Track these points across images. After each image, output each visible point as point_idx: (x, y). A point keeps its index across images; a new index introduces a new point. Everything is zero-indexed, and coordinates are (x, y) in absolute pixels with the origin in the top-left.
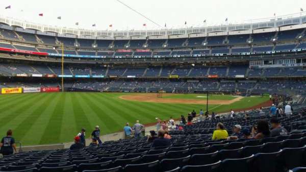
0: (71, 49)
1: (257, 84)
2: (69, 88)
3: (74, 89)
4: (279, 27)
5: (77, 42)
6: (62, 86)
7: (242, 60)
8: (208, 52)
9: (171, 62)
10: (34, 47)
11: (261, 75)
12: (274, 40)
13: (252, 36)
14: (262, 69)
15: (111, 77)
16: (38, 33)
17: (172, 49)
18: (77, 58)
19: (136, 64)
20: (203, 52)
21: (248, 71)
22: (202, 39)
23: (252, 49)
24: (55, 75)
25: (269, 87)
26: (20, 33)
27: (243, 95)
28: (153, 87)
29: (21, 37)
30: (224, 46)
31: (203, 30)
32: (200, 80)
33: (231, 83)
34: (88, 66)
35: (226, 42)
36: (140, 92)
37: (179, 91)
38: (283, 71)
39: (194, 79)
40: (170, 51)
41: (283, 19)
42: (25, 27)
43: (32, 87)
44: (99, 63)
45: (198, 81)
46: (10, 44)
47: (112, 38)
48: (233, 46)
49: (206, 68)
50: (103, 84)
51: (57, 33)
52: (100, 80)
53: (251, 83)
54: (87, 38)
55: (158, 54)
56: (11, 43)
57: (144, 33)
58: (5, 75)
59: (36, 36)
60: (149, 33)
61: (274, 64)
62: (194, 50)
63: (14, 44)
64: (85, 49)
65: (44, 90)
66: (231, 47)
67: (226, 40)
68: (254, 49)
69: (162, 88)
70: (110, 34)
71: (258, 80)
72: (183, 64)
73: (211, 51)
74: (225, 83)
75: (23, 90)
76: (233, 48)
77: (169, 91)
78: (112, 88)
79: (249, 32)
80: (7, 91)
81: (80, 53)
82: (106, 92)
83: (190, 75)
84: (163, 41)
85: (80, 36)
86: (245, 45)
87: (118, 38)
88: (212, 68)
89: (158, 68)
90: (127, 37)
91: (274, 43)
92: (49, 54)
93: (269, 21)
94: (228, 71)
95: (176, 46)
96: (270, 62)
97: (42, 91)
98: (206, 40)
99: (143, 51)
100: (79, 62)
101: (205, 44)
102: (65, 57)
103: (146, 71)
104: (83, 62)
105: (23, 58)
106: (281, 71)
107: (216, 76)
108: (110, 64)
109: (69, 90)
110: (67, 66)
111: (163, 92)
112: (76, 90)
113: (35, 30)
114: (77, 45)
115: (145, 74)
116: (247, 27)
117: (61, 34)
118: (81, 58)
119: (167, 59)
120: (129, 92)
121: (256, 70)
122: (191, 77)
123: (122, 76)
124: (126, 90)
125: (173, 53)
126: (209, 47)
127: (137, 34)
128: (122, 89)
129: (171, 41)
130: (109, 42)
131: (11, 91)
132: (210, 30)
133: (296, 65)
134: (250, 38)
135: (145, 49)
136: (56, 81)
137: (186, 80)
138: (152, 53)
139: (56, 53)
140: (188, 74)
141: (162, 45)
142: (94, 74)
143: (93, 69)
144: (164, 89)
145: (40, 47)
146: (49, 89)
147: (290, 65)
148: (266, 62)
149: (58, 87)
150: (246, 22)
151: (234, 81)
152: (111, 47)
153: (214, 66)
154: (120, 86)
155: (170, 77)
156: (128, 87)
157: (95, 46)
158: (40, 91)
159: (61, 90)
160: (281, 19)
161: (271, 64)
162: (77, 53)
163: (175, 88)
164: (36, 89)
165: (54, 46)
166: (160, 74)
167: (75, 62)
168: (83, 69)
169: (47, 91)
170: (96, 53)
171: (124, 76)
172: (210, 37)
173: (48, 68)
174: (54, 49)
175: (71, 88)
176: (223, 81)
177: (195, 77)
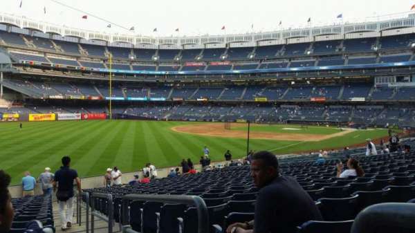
0: (124, 62)
1: (383, 112)
2: (119, 114)
3: (124, 115)
5: (132, 53)
6: (110, 112)
7: (365, 75)
8: (313, 64)
9: (258, 79)
10: (75, 60)
11: (392, 98)
12: (414, 45)
13: (380, 40)
14: (392, 89)
15: (175, 99)
16: (82, 42)
17: (261, 61)
18: (132, 75)
19: (210, 82)
20: (305, 64)
21: (372, 91)
22: (306, 45)
23: (378, 59)
24: (101, 98)
25: (400, 117)
26: (58, 42)
28: (231, 114)
29: (59, 47)
30: (338, 55)
31: (306, 33)
32: (300, 104)
33: (345, 110)
34: (148, 85)
35: (340, 50)
36: (210, 121)
37: (265, 120)
39: (290, 103)
40: (258, 63)
42: (63, 34)
43: (68, 111)
44: (161, 81)
45: (294, 106)
46: (43, 56)
47: (179, 46)
48: (351, 55)
49: (310, 87)
50: (164, 109)
51: (107, 42)
52: (160, 104)
53: (375, 110)
56: (45, 55)
57: (221, 39)
58: (34, 97)
59: (79, 46)
60: (230, 38)
61: (411, 81)
62: (292, 61)
63: (49, 56)
64: (143, 62)
65: (86, 116)
66: (347, 57)
67: (341, 46)
68: (382, 59)
69: (242, 116)
70: (176, 41)
71: (386, 105)
72: (278, 82)
73: (317, 62)
74: (336, 110)
75: (57, 117)
76: (350, 58)
78: (175, 116)
79: (376, 34)
80: (35, 118)
81: (135, 68)
82: (165, 120)
83: (284, 98)
84: (249, 49)
85: (136, 45)
86: (369, 53)
87: (187, 47)
88: (318, 87)
89: (242, 87)
90: (200, 46)
91: (413, 50)
92: (95, 69)
93: (406, 16)
94: (342, 91)
95: (267, 57)
97: (83, 118)
98: (311, 47)
99: (221, 63)
100: (135, 79)
101: (309, 53)
102: (116, 74)
103: (223, 92)
104: (140, 80)
105: (59, 74)
107: (323, 99)
108: (175, 82)
109: (118, 117)
110: (117, 85)
111: (243, 121)
112: (128, 117)
113: (77, 37)
114: (132, 58)
115: (220, 97)
116: (372, 27)
117: (111, 43)
118: (137, 75)
119: (253, 74)
120: (196, 121)
121: (384, 89)
122: (286, 101)
123: (190, 99)
124: (192, 117)
125: (262, 66)
126: (314, 57)
127: (213, 41)
128: (187, 116)
129: (260, 50)
130: (175, 52)
131: (41, 117)
132: (316, 31)
134: (377, 43)
135: (223, 61)
136: (102, 104)
137: (279, 104)
138: (232, 67)
139: (104, 68)
140: (283, 96)
141: (247, 54)
142: (152, 96)
143: (153, 90)
144: (244, 118)
145: (83, 60)
146: (92, 115)
148: (400, 79)
149: (105, 112)
151: (350, 107)
152: (178, 59)
153: (322, 85)
154: (186, 112)
155: (256, 100)
156: (196, 115)
158: (80, 118)
159: (108, 118)
161: (407, 81)
162: (131, 67)
163: (260, 117)
164: (74, 116)
165: (101, 59)
166: (243, 95)
167: (130, 79)
168: (140, 89)
169: (89, 118)
170: (157, 68)
171: (192, 99)
172: (317, 42)
173: (93, 88)
174: (102, 62)
175: (121, 115)
176: (334, 107)
177: (291, 101)
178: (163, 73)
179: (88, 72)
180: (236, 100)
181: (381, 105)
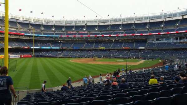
0: (39, 31)
1: (152, 53)
2: (38, 55)
4: (165, 18)
5: (42, 27)
6: (34, 54)
7: (143, 38)
9: (100, 39)
10: (16, 30)
11: (154, 47)
12: (162, 26)
14: (155, 44)
15: (63, 48)
16: (18, 21)
17: (101, 31)
18: (42, 37)
19: (79, 40)
20: (119, 33)
21: (147, 44)
22: (119, 25)
23: (149, 32)
24: (29, 47)
25: (160, 55)
27: (145, 59)
28: (90, 54)
30: (132, 30)
31: (119, 20)
32: (118, 50)
33: (137, 52)
34: (49, 41)
35: (133, 27)
36: (82, 57)
37: (105, 57)
38: (167, 45)
39: (114, 49)
40: (100, 32)
41: (167, 13)
42: (10, 18)
43: (15, 54)
44: (56, 39)
45: (117, 51)
47: (64, 24)
48: (138, 30)
49: (121, 43)
50: (59, 52)
51: (30, 21)
52: (57, 50)
53: (148, 52)
54: (49, 24)
55: (93, 34)
56: (2, 27)
57: (83, 22)
59: (17, 23)
60: (87, 21)
61: (162, 40)
64: (47, 31)
65: (22, 56)
66: (136, 30)
68: (150, 32)
69: (95, 55)
70: (63, 22)
71: (153, 50)
72: (108, 41)
73: (124, 33)
74: (133, 52)
75: (9, 57)
76: (137, 31)
77: (99, 57)
78: (65, 55)
79: (147, 21)
81: (44, 34)
82: (61, 57)
83: (112, 47)
84: (95, 26)
85: (44, 23)
86: (145, 29)
87: (68, 25)
88: (125, 43)
89: (92, 43)
90: (74, 24)
91: (162, 28)
92: (25, 34)
93: (159, 14)
94: (135, 44)
95: (103, 30)
96: (160, 39)
97: (21, 57)
98: (121, 26)
99: (83, 32)
100: (44, 39)
101: (120, 28)
102: (35, 36)
103: (85, 45)
104: (46, 39)
106: (166, 45)
107: (128, 48)
108: (63, 41)
109: (37, 56)
110: (36, 41)
111: (96, 57)
112: (42, 56)
113: (16, 19)
114: (42, 29)
115: (84, 46)
116: (146, 18)
117: (32, 22)
118: (45, 37)
119: (98, 37)
120: (75, 57)
121: (152, 44)
122: (113, 48)
123: (70, 48)
124: (73, 56)
125: (102, 34)
126: (123, 30)
127: (80, 22)
128: (70, 56)
129: (100, 27)
130: (62, 27)
131: (2, 57)
132: (124, 20)
133: (175, 41)
134: (148, 25)
135: (84, 31)
136: (30, 50)
137: (109, 50)
138: (89, 34)
139: (30, 33)
140: (111, 46)
141: (95, 29)
142: (53, 47)
143: (52, 44)
144: (96, 56)
145: (20, 30)
146: (25, 56)
147: (171, 41)
148: (158, 40)
149: (31, 54)
150: (145, 15)
151: (139, 51)
152: (64, 30)
153: (126, 42)
154: (69, 54)
155: (100, 48)
156: (74, 55)
157: (53, 30)
158: (20, 57)
159: (32, 57)
160: (166, 13)
161: (160, 40)
162: (42, 33)
163: (103, 55)
164: (17, 56)
165: (28, 30)
166: (94, 46)
167: (41, 39)
168: (46, 43)
169: (24, 57)
170: (54, 34)
171: (71, 48)
172: (124, 24)
173: (24, 43)
174: (28, 31)
175: (39, 55)
176: (132, 51)
177: (115, 48)
178: (57, 36)
179: (22, 35)
180: (91, 48)
181: (151, 50)
